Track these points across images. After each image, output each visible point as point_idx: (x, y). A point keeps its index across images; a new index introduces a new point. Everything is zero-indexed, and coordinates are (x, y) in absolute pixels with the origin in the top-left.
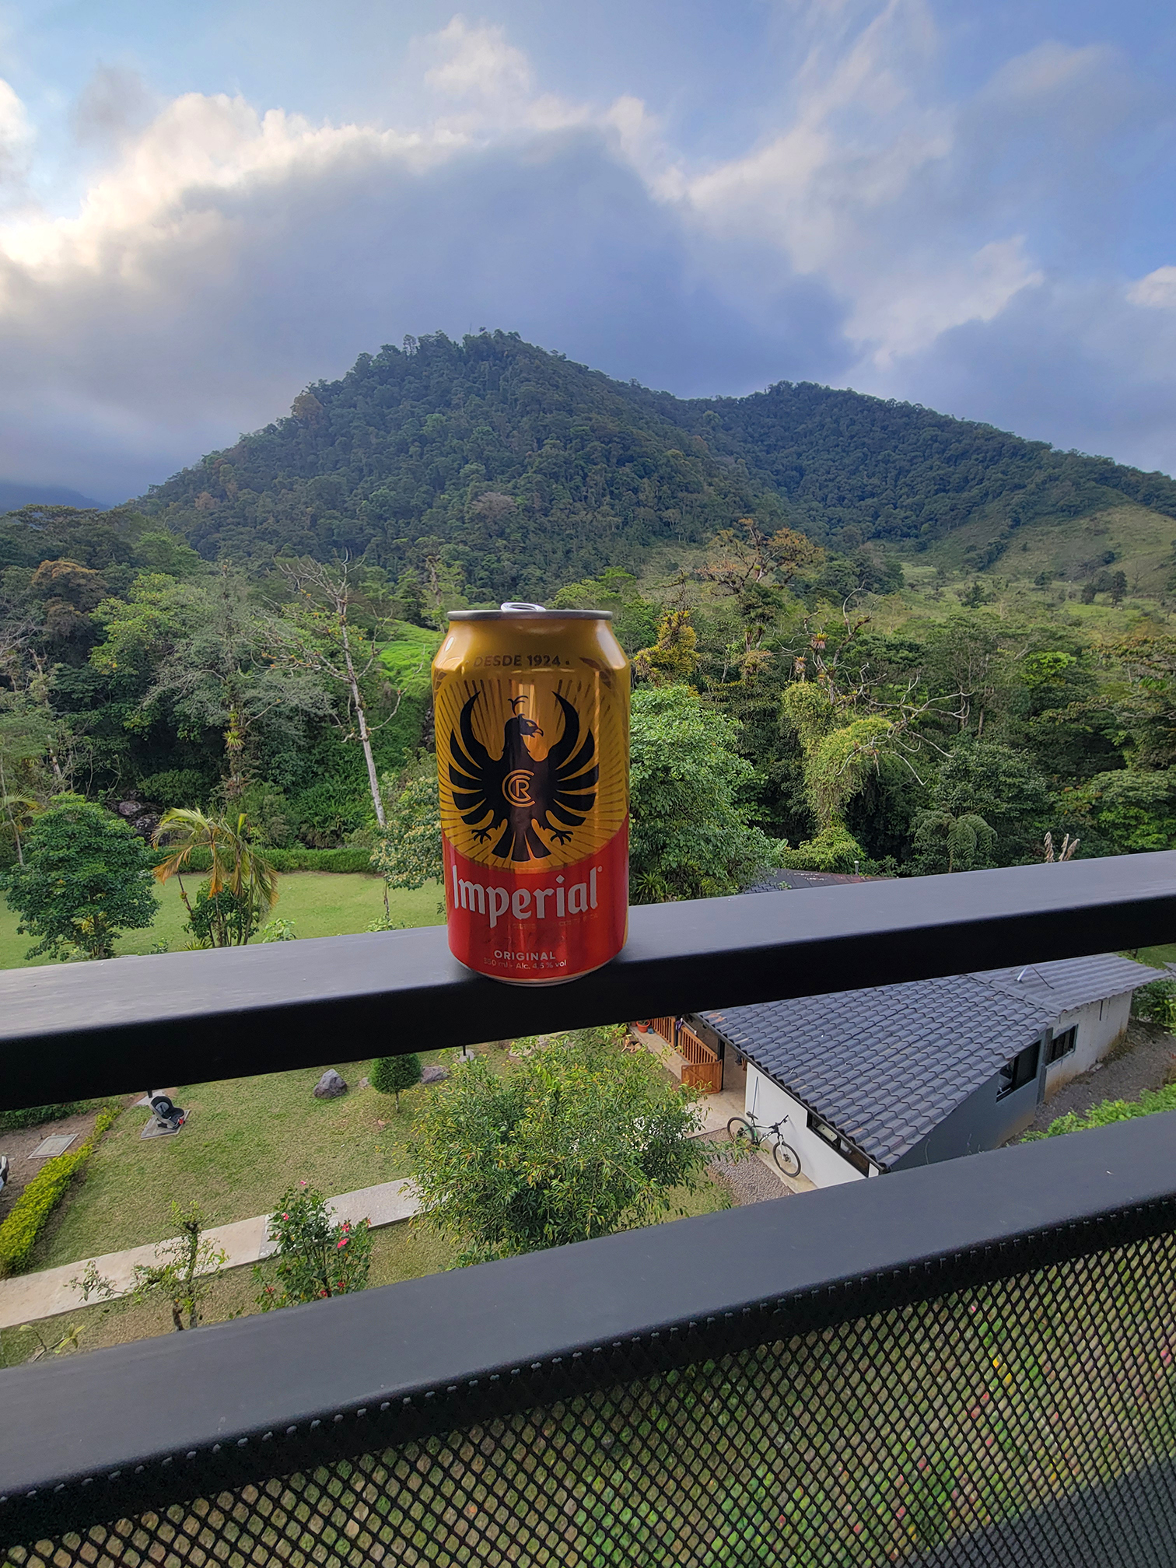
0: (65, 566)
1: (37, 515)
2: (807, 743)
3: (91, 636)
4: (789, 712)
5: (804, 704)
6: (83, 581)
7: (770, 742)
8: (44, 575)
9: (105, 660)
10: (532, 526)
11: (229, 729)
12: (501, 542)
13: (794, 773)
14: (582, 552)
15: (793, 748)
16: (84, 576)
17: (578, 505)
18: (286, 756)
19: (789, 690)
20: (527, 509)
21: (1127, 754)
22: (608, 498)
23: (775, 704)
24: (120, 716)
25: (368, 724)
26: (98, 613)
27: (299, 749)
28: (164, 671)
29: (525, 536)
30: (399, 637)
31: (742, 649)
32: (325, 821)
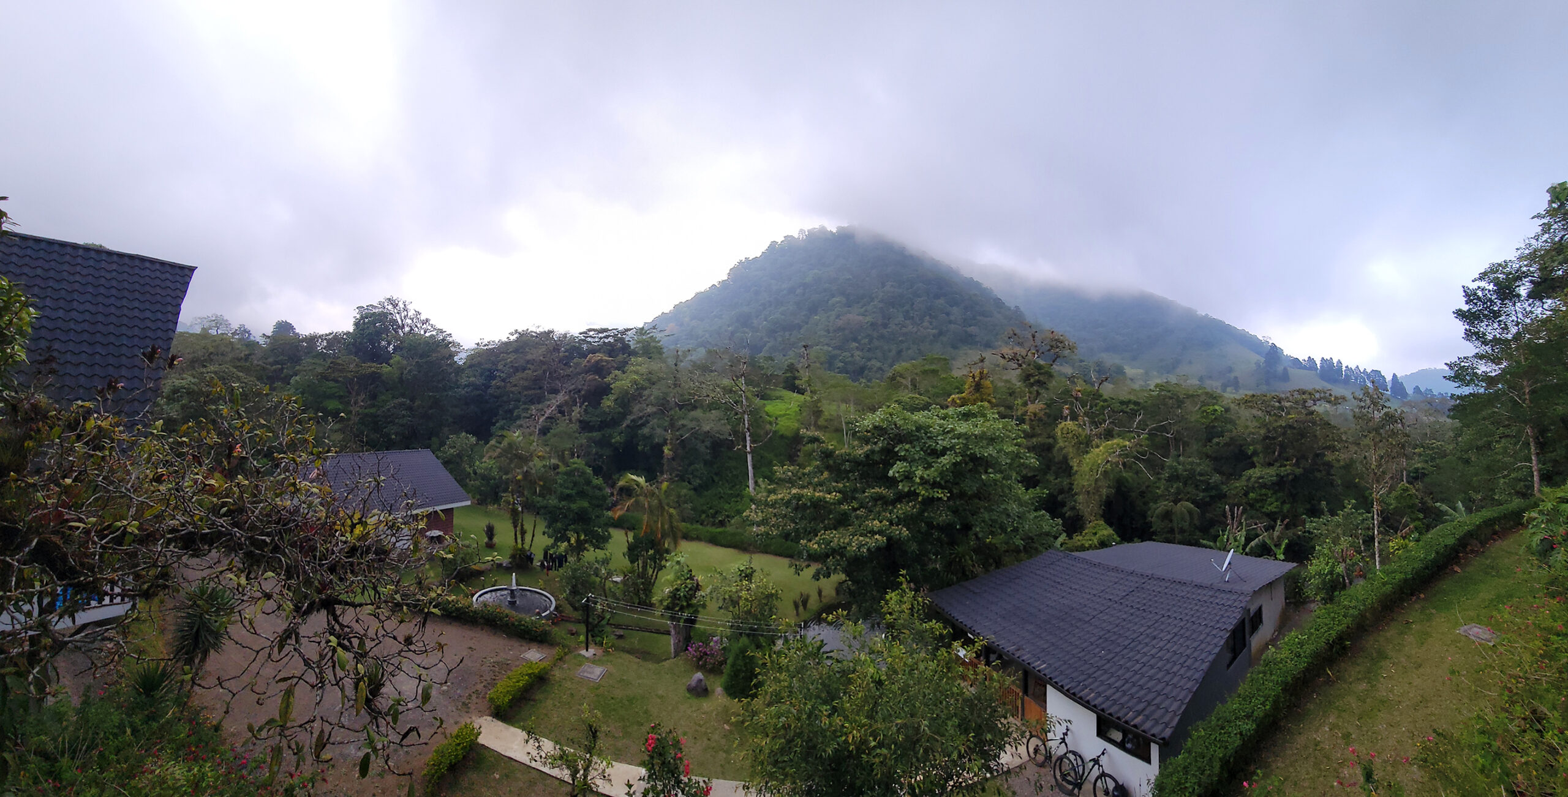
0: (599, 356)
1: (591, 333)
2: (1074, 463)
3: (606, 390)
4: (1061, 444)
5: (1070, 435)
6: (604, 364)
7: (1049, 468)
8: (588, 361)
9: (609, 403)
10: (875, 334)
11: (667, 444)
12: (855, 345)
13: (1066, 488)
14: (910, 352)
15: (1065, 469)
16: (606, 361)
17: (908, 322)
18: (697, 466)
19: (1060, 426)
20: (872, 324)
22: (928, 318)
23: (1051, 440)
24: (611, 437)
25: (752, 442)
26: (608, 379)
27: (706, 463)
28: (636, 408)
29: (870, 342)
30: (777, 398)
31: (1025, 404)
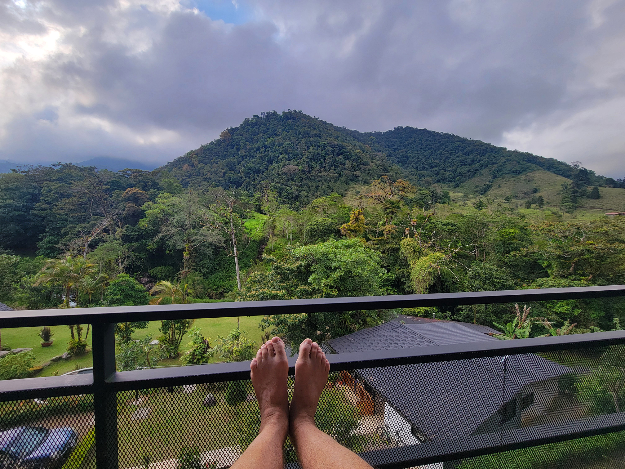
0: (134, 190)
1: (128, 172)
2: (411, 263)
3: (141, 215)
4: (403, 250)
5: (409, 247)
6: (139, 195)
7: (396, 262)
8: (127, 193)
9: (143, 224)
10: (304, 176)
11: (185, 251)
12: (292, 183)
13: (406, 275)
14: (323, 187)
15: (406, 264)
16: (140, 193)
17: (322, 169)
18: (205, 262)
19: (403, 241)
20: (303, 171)
21: (549, 271)
22: (333, 167)
23: (397, 246)
24: (146, 245)
25: (237, 250)
26: (144, 207)
27: (211, 259)
28: (164, 229)
29: (302, 181)
30: (251, 217)
31: (384, 225)
32: (217, 288)
